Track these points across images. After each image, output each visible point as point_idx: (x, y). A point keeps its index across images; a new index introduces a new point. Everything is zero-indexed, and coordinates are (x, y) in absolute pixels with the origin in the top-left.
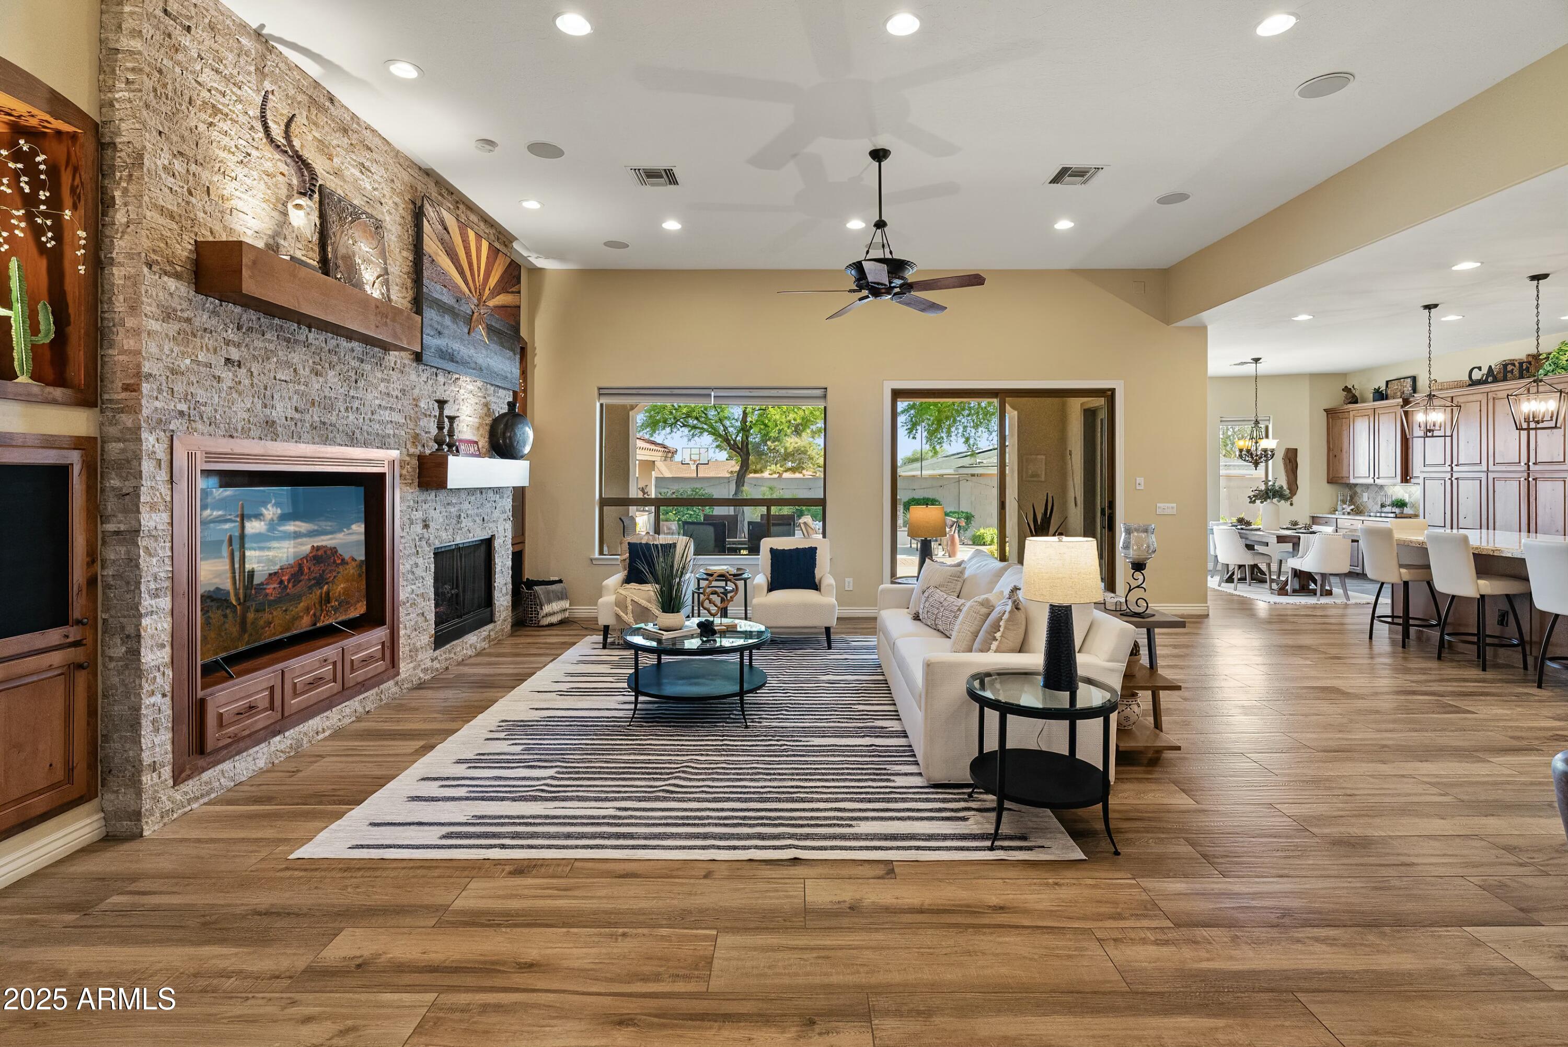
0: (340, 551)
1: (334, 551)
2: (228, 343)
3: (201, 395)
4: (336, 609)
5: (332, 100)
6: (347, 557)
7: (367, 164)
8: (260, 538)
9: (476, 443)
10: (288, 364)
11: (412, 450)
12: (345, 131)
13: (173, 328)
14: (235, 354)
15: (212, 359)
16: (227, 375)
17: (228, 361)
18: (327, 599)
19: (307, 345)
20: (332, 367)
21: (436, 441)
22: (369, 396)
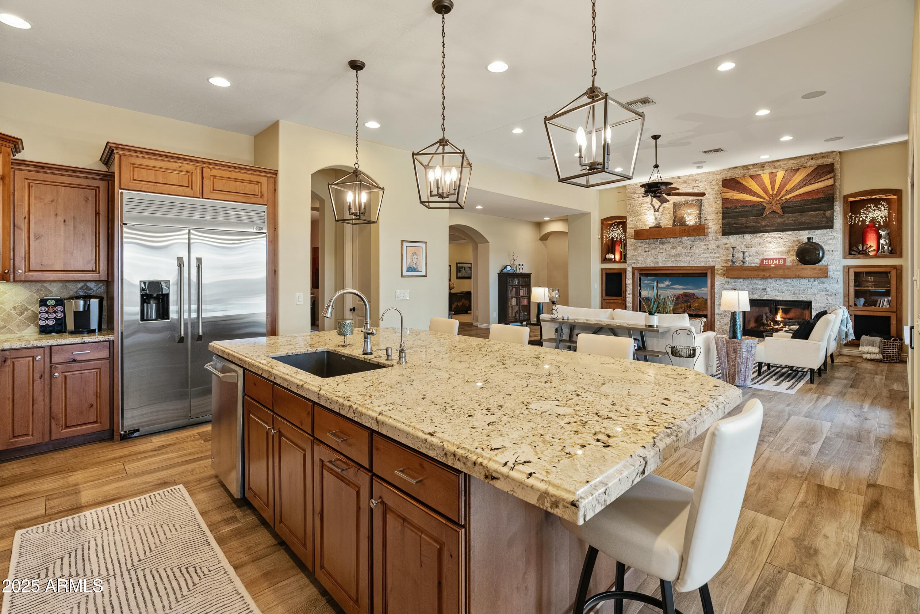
0: (696, 295)
1: (693, 294)
2: (645, 248)
3: (638, 259)
4: (693, 310)
5: (679, 178)
6: (699, 297)
7: (696, 185)
8: (662, 288)
9: (785, 260)
10: (663, 249)
11: (723, 265)
12: (685, 182)
13: (633, 248)
14: (647, 250)
15: (641, 252)
16: (645, 254)
17: (645, 251)
18: (690, 306)
19: (670, 242)
20: (679, 245)
21: (742, 262)
22: (697, 251)
